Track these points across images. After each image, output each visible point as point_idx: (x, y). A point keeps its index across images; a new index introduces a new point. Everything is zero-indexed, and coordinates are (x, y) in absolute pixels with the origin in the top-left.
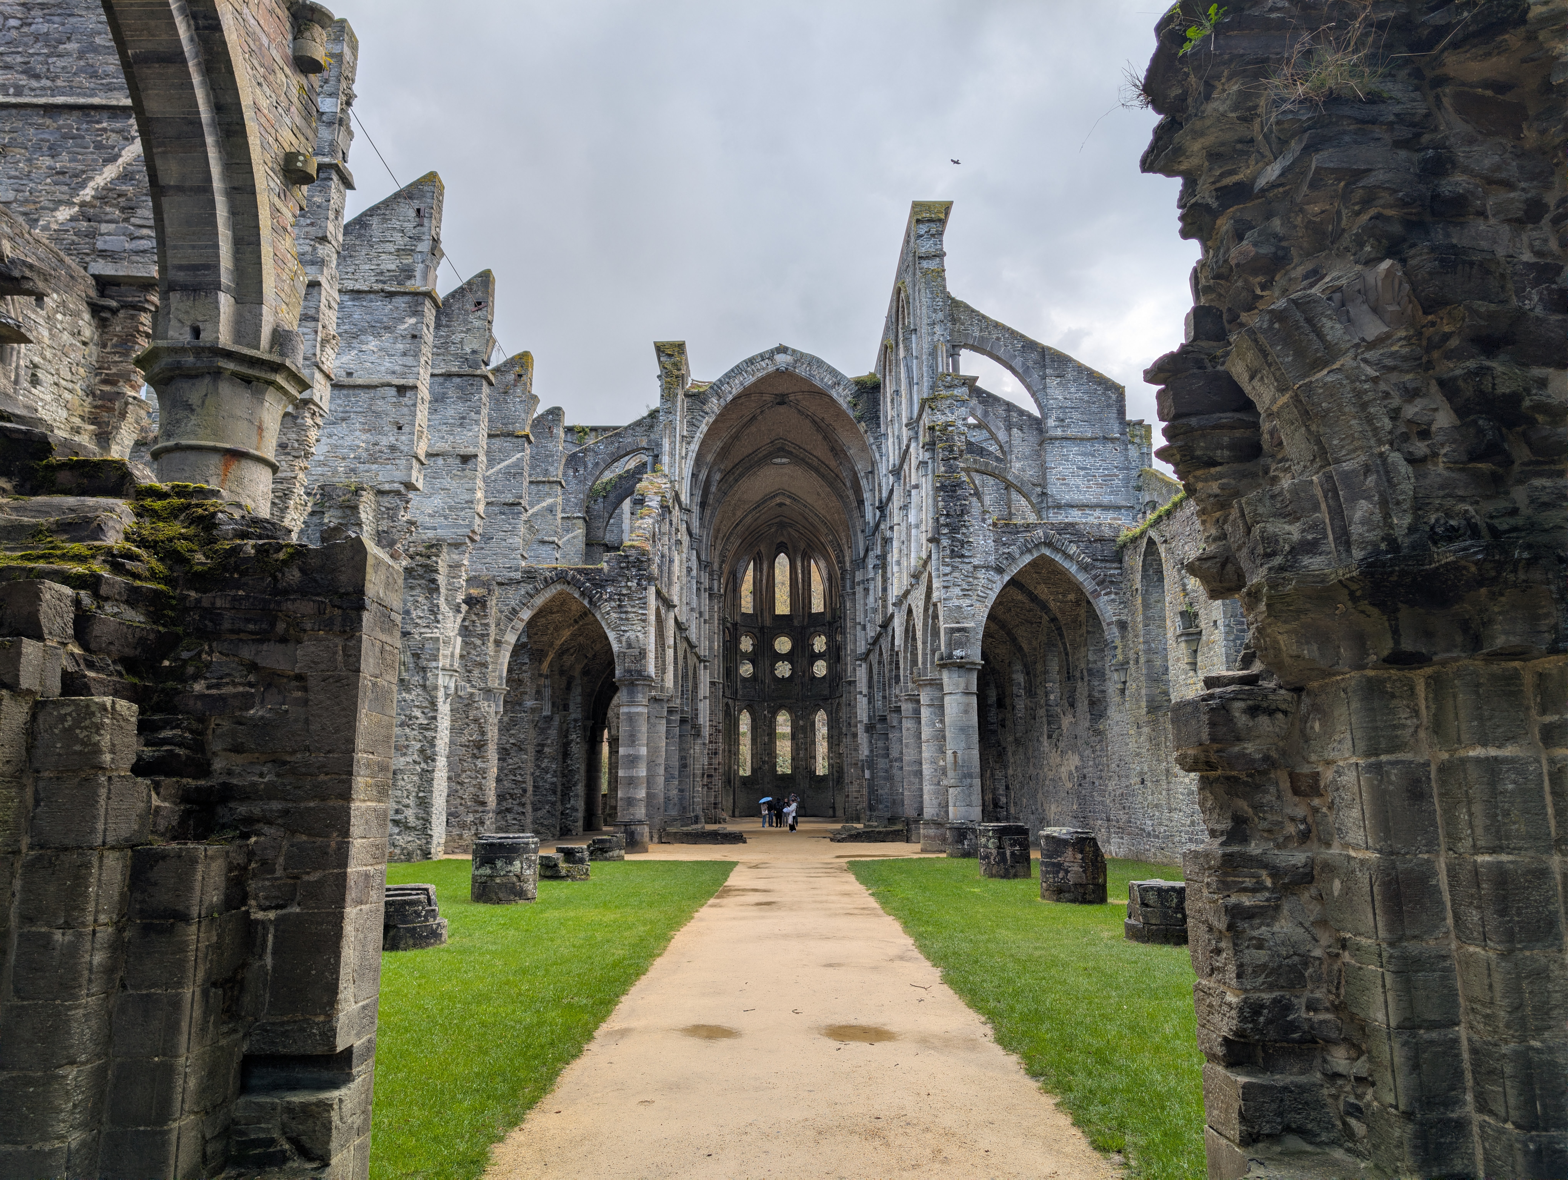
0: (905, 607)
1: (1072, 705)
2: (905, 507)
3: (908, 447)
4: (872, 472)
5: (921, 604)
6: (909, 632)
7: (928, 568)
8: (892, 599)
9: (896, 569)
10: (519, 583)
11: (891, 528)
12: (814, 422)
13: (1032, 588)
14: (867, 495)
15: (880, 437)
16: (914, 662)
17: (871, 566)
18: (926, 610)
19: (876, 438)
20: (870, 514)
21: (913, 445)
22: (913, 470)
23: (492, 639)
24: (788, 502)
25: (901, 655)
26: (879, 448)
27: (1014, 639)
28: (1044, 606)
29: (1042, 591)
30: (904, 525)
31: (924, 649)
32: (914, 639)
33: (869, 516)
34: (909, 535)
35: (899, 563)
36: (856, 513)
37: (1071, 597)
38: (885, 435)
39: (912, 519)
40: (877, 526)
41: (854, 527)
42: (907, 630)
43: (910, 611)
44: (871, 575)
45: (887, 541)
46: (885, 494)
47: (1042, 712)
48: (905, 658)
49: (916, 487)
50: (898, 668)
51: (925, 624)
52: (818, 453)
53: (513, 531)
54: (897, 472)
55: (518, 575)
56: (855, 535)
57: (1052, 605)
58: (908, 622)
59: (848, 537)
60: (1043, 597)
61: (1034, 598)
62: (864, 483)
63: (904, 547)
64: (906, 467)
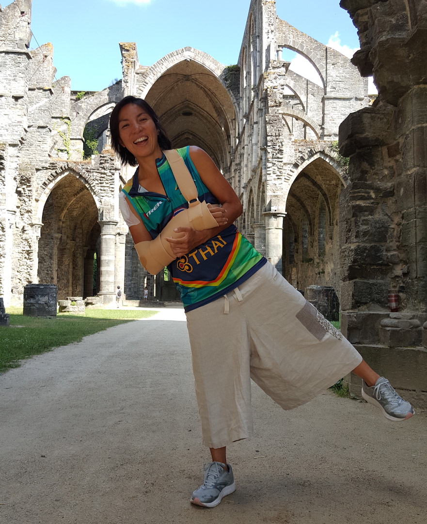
0: (249, 189)
1: (331, 238)
2: (251, 135)
3: (253, 101)
4: (235, 119)
5: (257, 185)
6: (250, 202)
7: (260, 166)
8: (243, 185)
9: (245, 169)
10: (47, 169)
11: (244, 148)
12: (205, 91)
13: (314, 178)
14: (231, 132)
15: (238, 99)
16: (252, 217)
17: (233, 170)
18: (259, 188)
19: (237, 100)
20: (234, 142)
21: (256, 100)
22: (255, 114)
23: (34, 199)
24: (191, 137)
25: (246, 214)
26: (239, 105)
27: (304, 206)
28: (320, 188)
29: (319, 179)
30: (250, 145)
31: (257, 209)
32: (253, 205)
33: (232, 143)
34: (252, 150)
35: (247, 166)
36: (226, 143)
37: (334, 182)
38: (242, 98)
39: (254, 141)
40: (237, 147)
41: (225, 150)
42: (249, 201)
43: (251, 191)
44: (233, 175)
45: (242, 155)
46: (241, 130)
47: (316, 244)
48: (248, 215)
49: (256, 123)
50: (244, 222)
51: (258, 196)
52: (207, 109)
53: (43, 142)
54: (247, 116)
55: (47, 165)
56: (226, 154)
57: (324, 187)
58: (250, 196)
59: (222, 156)
60: (319, 183)
61: (315, 183)
62: (230, 125)
63: (250, 157)
64: (251, 113)
